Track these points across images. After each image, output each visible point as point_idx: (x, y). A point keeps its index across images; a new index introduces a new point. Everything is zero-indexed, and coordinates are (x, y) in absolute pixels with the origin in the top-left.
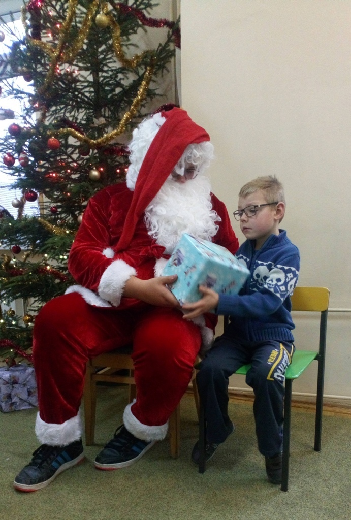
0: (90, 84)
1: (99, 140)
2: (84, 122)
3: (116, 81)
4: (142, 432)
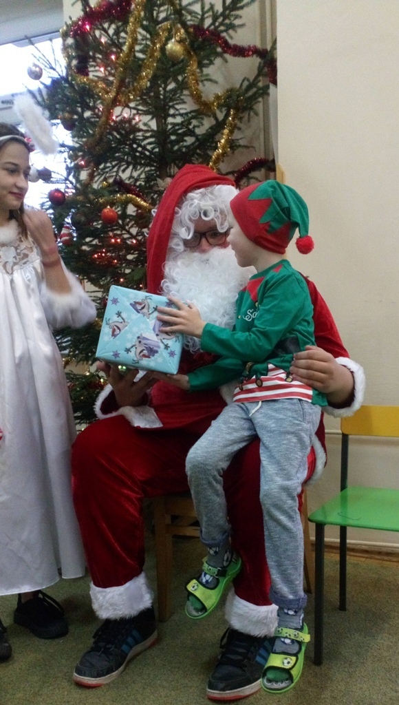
0: (153, 134)
2: (143, 183)
3: (189, 129)
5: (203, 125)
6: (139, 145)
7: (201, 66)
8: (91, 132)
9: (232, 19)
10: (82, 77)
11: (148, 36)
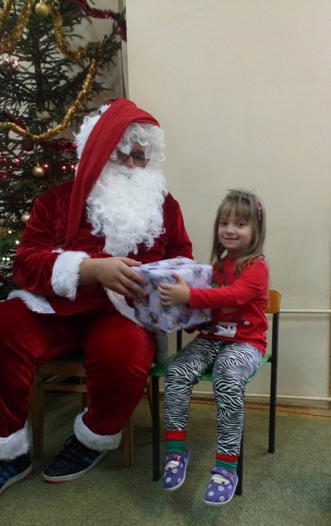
0: (32, 76)
1: (43, 135)
2: (26, 116)
3: (59, 73)
4: (94, 442)
5: (72, 70)
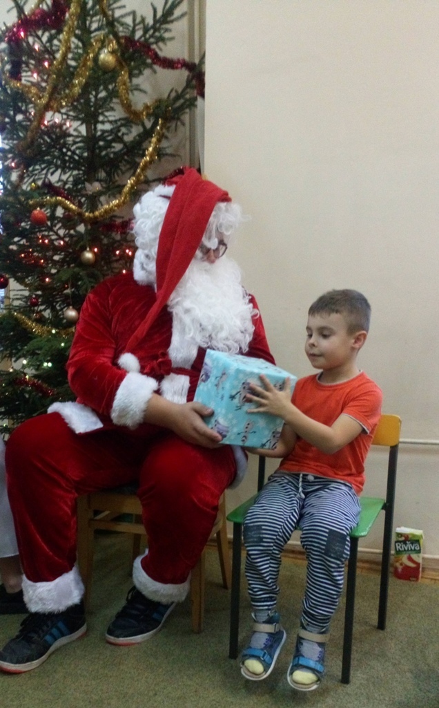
0: (83, 140)
1: (97, 213)
2: (71, 186)
3: (119, 137)
4: (155, 592)
5: (131, 132)
6: (69, 150)
7: (131, 76)
8: (21, 134)
9: (162, 31)
10: (15, 82)
11: (80, 45)
